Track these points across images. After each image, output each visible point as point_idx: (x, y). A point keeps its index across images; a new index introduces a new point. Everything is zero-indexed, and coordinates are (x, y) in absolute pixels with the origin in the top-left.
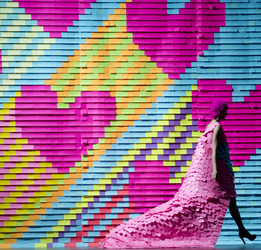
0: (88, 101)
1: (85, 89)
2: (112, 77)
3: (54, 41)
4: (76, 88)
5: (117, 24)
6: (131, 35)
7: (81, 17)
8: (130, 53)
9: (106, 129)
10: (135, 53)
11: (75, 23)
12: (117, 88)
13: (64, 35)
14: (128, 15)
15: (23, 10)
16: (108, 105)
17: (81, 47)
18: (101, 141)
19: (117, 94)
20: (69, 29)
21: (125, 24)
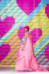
0: (35, 31)
1: (35, 28)
2: (41, 25)
3: (27, 16)
4: (32, 28)
5: (43, 12)
6: (46, 15)
7: (34, 10)
8: (46, 19)
9: (40, 38)
10: (47, 19)
11: (33, 12)
12: (42, 28)
13: (30, 15)
14: (46, 10)
15: (20, 9)
16: (40, 32)
17: (34, 18)
18: (38, 41)
19: (42, 29)
20: (31, 13)
21: (45, 12)
